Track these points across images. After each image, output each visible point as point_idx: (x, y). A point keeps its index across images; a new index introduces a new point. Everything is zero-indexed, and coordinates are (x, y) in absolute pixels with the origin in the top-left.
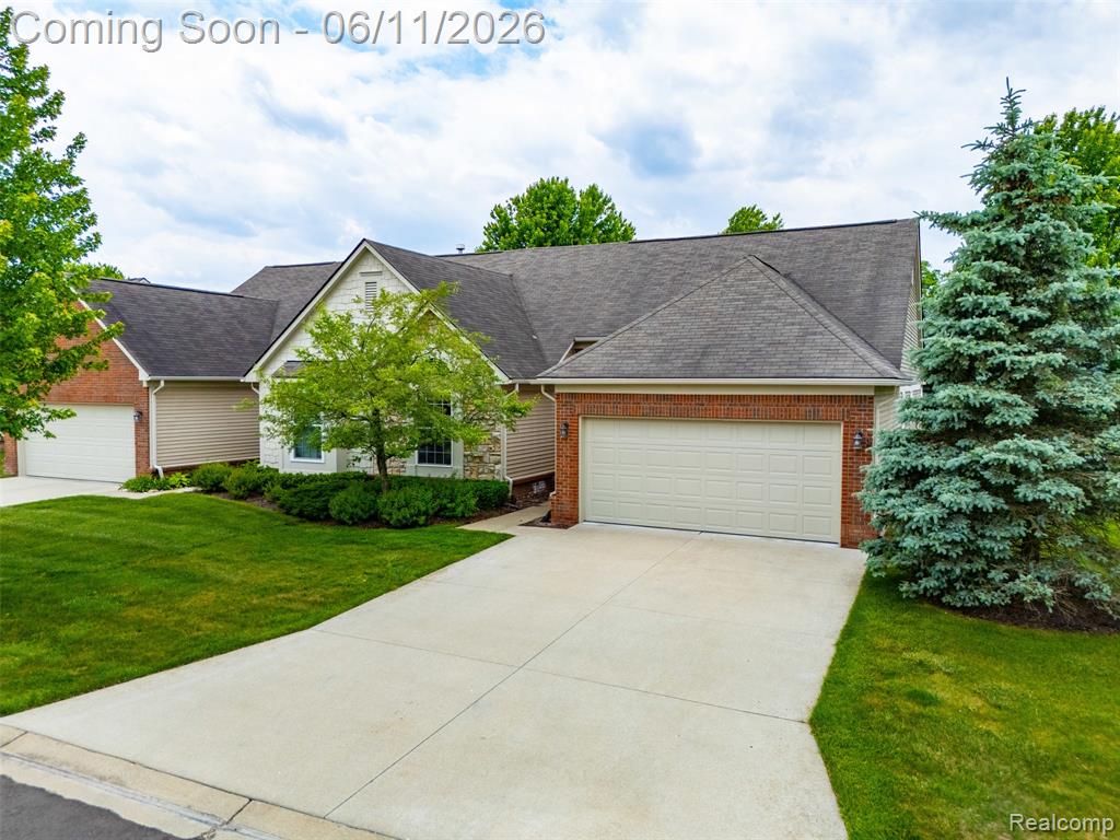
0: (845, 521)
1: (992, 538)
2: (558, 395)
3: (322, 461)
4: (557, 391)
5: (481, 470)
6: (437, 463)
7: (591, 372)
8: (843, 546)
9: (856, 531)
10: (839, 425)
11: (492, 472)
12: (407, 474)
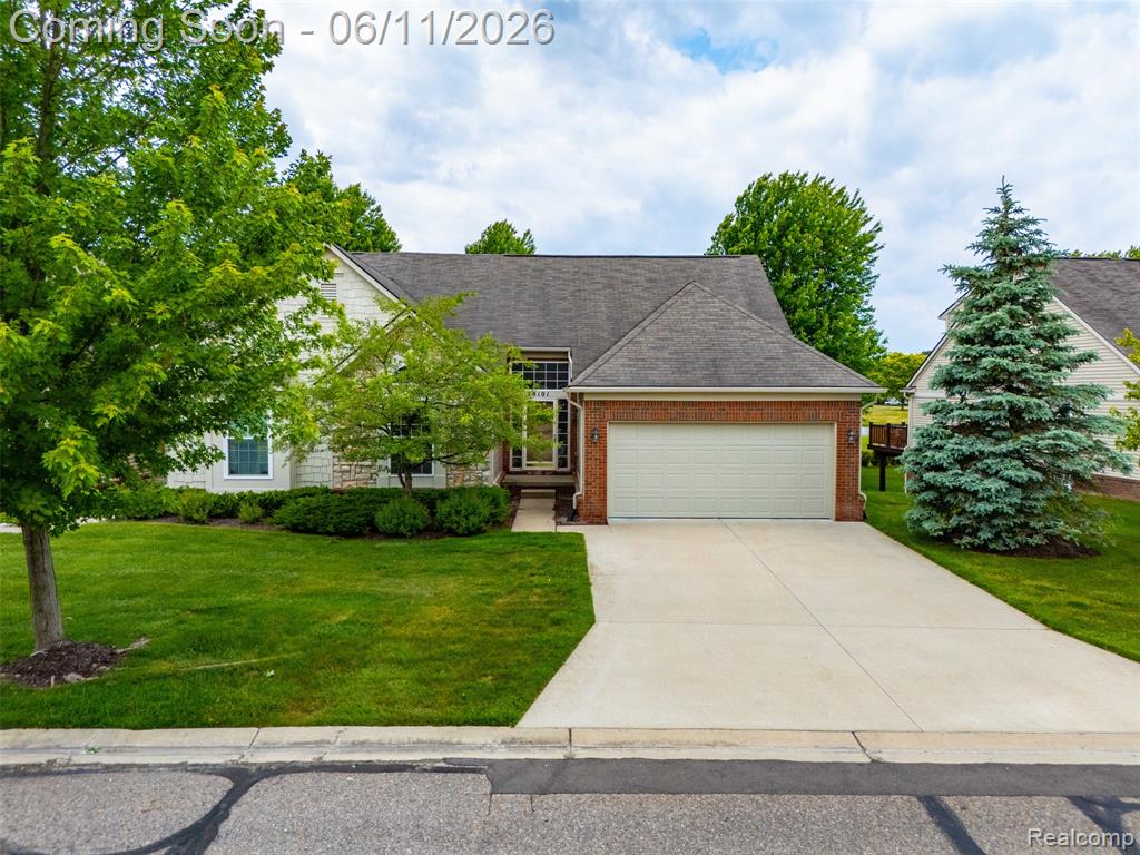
0: (839, 499)
1: (1036, 500)
2: (587, 402)
3: (270, 476)
4: (586, 398)
5: (467, 477)
6: (424, 472)
7: (622, 380)
8: (837, 520)
9: (848, 508)
10: (832, 424)
11: (480, 478)
12: (379, 486)
